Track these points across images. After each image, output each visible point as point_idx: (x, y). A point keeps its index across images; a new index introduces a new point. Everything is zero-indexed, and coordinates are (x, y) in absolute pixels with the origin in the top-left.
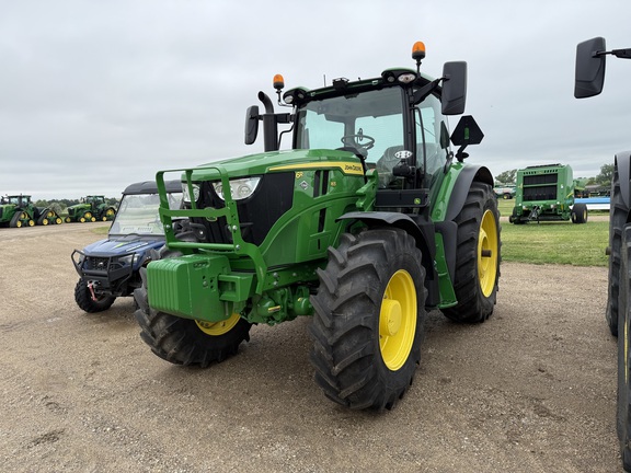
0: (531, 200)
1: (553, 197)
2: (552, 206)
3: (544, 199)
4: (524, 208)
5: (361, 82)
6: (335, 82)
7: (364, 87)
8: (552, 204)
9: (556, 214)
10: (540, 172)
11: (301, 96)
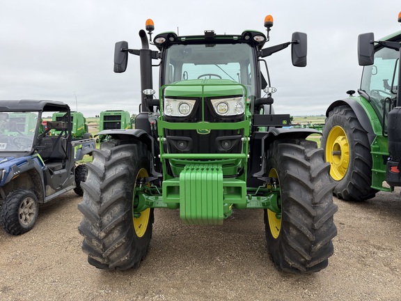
5: (225, 36)
6: (206, 33)
7: (227, 40)
11: (172, 39)
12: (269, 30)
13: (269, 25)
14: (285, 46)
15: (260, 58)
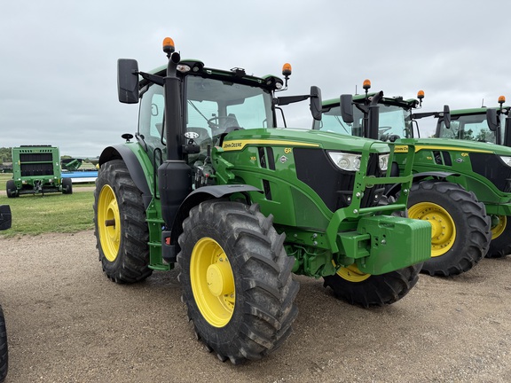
0: (29, 175)
1: (51, 172)
2: (50, 180)
3: (41, 175)
4: (23, 182)
6: (237, 70)
8: (50, 179)
9: (54, 187)
10: (36, 151)
11: (196, 69)
12: (287, 79)
13: (287, 73)
14: (305, 98)
15: (276, 106)
